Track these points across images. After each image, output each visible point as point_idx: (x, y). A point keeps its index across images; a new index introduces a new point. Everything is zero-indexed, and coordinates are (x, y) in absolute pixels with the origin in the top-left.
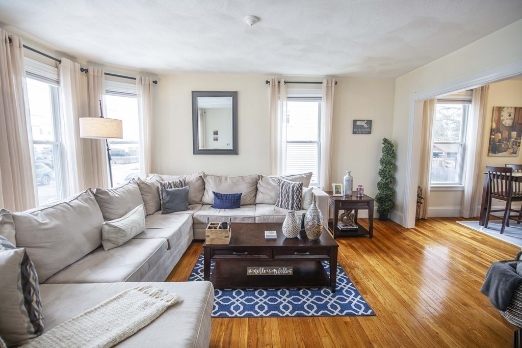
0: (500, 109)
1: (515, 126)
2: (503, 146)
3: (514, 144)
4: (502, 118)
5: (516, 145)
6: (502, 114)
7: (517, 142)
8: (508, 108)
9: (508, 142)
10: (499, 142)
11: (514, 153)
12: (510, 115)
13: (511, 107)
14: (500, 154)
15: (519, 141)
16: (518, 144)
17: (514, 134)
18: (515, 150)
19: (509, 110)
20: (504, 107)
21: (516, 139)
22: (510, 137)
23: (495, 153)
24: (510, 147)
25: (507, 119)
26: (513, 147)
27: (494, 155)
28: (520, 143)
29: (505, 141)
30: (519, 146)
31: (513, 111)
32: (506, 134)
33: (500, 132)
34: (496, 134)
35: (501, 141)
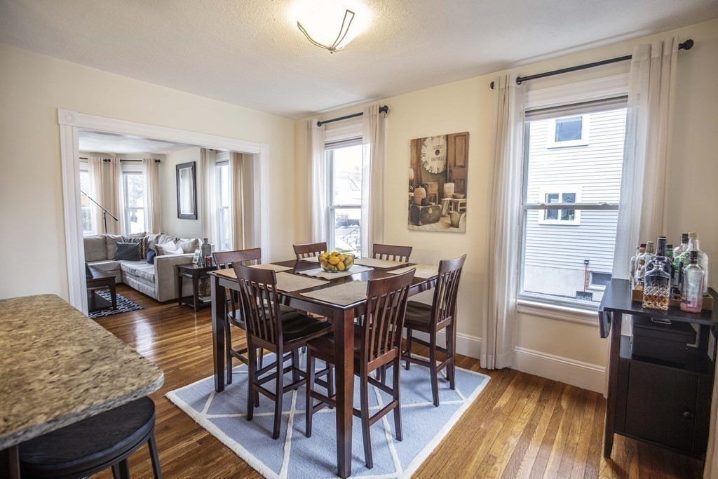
0: (418, 144)
1: (451, 171)
2: (431, 211)
3: (453, 207)
4: (423, 159)
5: (456, 209)
6: (422, 151)
7: (456, 203)
8: (432, 138)
9: (439, 204)
10: (423, 202)
11: (454, 225)
12: (437, 152)
13: (439, 137)
14: (427, 227)
15: (461, 201)
16: (459, 208)
17: (450, 188)
18: (455, 220)
19: (435, 143)
20: (425, 139)
21: (454, 197)
22: (441, 194)
23: (419, 225)
24: (444, 212)
25: (433, 160)
26: (450, 214)
27: (416, 227)
28: (464, 204)
29: (435, 201)
30: (464, 211)
31: (442, 142)
32: (434, 189)
33: (423, 186)
34: (417, 190)
35: (427, 201)
